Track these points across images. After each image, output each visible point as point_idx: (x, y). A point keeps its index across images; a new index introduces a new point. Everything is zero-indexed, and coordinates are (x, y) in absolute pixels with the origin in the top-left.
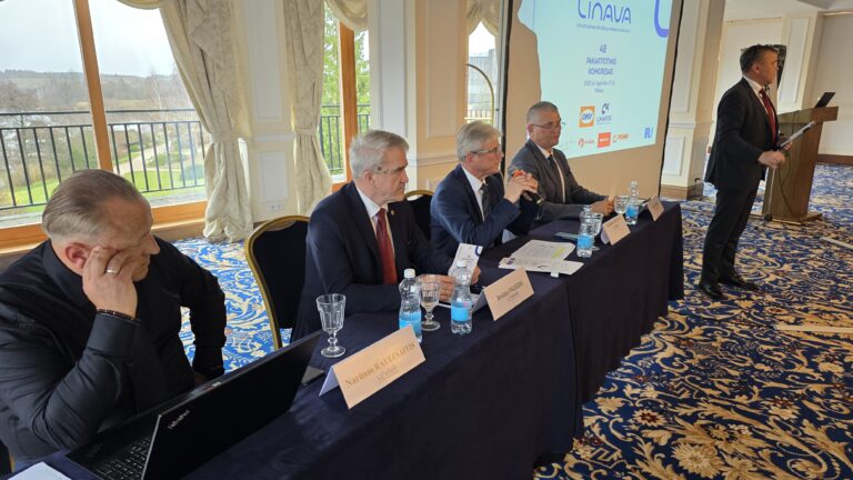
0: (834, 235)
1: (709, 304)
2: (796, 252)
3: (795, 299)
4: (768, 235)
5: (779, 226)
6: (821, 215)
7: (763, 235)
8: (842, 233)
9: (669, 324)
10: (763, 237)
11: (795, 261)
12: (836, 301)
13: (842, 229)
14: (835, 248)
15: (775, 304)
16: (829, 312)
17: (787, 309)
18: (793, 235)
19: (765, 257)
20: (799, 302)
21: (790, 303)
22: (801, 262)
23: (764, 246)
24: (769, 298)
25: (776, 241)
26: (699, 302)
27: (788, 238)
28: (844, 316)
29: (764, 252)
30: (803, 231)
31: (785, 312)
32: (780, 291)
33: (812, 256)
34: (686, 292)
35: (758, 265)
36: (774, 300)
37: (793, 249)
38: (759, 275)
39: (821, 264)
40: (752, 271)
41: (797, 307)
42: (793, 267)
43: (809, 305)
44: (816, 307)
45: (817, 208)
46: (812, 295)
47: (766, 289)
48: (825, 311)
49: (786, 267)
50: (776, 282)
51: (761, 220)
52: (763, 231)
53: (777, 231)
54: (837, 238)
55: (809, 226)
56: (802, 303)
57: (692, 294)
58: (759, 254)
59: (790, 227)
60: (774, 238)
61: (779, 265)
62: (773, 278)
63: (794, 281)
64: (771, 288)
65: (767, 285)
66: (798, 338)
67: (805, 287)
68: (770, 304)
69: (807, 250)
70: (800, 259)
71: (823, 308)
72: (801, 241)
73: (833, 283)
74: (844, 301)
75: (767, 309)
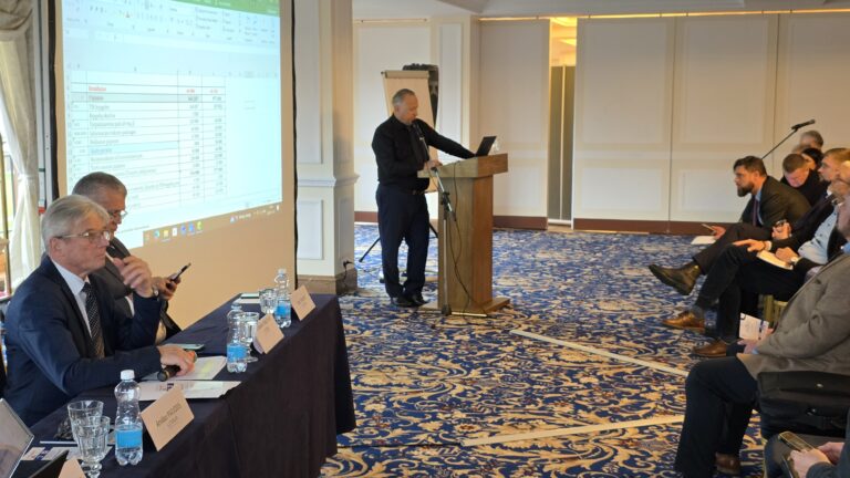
0: (525, 327)
1: (387, 433)
2: (484, 352)
3: (487, 411)
4: (450, 334)
5: (461, 322)
6: (508, 301)
7: (442, 334)
8: (535, 323)
9: (342, 467)
10: (443, 338)
11: (484, 365)
12: (532, 406)
13: (534, 317)
14: (527, 342)
15: (465, 421)
16: (526, 421)
17: (479, 424)
18: (479, 331)
19: (448, 364)
20: (493, 414)
21: (482, 417)
22: (491, 365)
23: (446, 350)
24: (459, 414)
25: (459, 342)
26: (376, 432)
27: (473, 336)
28: (541, 422)
29: (446, 358)
30: (490, 325)
31: (477, 427)
32: (469, 403)
33: (503, 355)
34: (358, 423)
35: (441, 375)
36: (464, 416)
37: (480, 349)
38: (444, 388)
39: (513, 364)
40: (434, 384)
41: (491, 419)
42: (482, 373)
43: (503, 415)
44: (510, 416)
45: (504, 292)
46: (506, 403)
47: (454, 404)
48: (520, 420)
49: (475, 373)
50: (464, 394)
51: (438, 315)
52: (442, 330)
53: (459, 329)
54: (528, 330)
55: (496, 317)
56: (496, 415)
57: (366, 424)
58: (441, 361)
59: (474, 321)
60: (457, 337)
61: (465, 372)
62: (460, 388)
63: (485, 390)
64: (459, 402)
65: (453, 399)
66: (494, 456)
67: (497, 395)
68: (460, 421)
69: (496, 349)
70: (489, 361)
71: (518, 416)
72: (488, 337)
73: (527, 386)
74: (541, 405)
75: (458, 427)
